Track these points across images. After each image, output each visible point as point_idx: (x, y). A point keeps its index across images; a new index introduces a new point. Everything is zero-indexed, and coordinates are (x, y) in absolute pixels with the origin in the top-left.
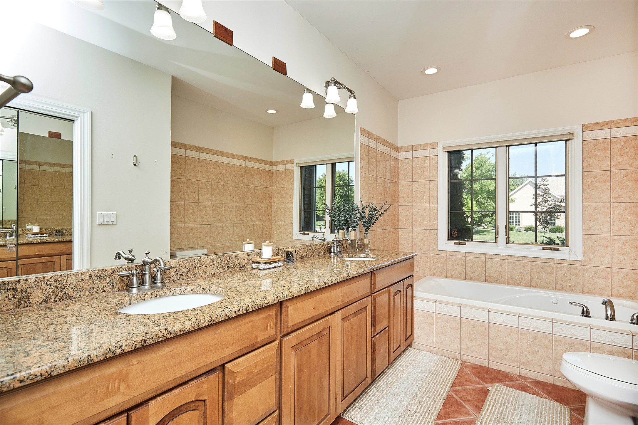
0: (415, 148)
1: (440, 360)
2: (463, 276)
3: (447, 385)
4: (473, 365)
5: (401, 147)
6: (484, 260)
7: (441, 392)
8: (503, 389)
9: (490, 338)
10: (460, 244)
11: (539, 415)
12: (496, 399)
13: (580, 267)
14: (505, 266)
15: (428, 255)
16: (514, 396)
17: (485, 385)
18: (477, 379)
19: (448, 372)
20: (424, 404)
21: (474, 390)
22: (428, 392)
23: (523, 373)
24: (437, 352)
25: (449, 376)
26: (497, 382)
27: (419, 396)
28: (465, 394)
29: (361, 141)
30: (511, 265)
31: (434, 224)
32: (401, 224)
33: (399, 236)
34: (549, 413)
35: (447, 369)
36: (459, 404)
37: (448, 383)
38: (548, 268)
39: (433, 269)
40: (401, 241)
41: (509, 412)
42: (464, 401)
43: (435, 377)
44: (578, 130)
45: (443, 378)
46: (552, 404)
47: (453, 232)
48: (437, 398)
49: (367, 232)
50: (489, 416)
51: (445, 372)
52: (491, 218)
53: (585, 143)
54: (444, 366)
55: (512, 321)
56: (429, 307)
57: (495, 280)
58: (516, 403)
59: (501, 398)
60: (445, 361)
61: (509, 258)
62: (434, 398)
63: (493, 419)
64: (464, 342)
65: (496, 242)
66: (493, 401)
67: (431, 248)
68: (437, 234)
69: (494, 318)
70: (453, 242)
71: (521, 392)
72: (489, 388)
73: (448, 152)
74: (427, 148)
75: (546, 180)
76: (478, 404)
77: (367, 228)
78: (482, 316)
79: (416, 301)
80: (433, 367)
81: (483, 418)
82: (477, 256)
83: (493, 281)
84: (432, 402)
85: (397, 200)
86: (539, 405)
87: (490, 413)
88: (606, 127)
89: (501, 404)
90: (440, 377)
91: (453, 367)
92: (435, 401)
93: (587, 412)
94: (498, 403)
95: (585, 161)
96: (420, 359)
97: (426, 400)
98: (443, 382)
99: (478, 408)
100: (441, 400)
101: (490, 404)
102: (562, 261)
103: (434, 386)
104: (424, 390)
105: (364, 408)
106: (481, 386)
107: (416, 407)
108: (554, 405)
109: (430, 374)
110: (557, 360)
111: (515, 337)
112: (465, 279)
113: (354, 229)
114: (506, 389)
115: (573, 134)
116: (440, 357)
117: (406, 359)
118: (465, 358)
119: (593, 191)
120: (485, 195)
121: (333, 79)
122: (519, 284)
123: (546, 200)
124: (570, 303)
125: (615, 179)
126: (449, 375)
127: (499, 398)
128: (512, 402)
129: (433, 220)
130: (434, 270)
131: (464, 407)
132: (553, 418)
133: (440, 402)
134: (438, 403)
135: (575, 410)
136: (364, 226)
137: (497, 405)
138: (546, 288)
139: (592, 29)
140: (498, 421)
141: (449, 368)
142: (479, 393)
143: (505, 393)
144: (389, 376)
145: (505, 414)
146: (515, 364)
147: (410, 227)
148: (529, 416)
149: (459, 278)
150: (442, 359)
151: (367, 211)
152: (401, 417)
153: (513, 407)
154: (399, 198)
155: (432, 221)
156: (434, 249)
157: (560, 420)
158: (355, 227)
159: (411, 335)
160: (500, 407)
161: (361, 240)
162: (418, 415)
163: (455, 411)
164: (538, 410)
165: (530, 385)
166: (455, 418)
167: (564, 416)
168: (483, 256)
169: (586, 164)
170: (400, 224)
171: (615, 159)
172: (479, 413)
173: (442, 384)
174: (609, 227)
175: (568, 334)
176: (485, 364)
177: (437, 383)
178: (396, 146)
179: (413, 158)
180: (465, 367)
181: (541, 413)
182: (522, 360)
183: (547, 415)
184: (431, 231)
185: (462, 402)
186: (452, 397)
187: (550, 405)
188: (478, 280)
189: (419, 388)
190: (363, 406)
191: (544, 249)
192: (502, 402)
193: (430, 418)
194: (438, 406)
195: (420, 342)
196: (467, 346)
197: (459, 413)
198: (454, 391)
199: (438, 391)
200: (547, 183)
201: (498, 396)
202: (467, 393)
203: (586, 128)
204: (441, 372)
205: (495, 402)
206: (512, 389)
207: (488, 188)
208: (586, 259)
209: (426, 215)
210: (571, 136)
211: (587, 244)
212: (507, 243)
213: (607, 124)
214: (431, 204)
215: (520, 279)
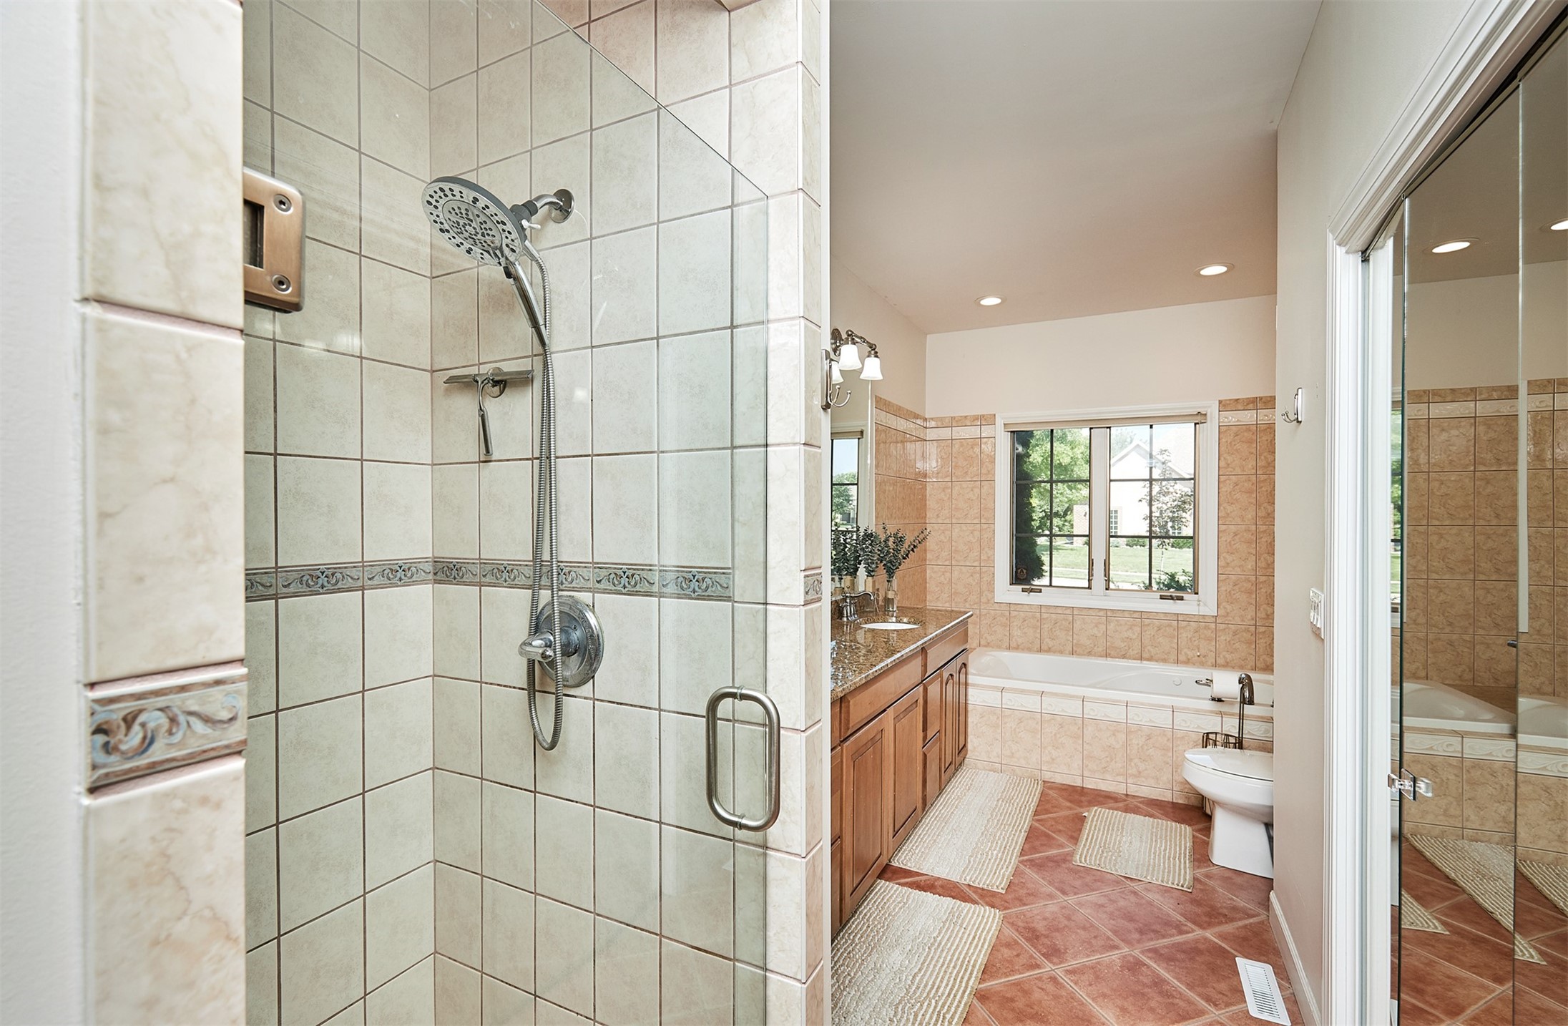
0: (957, 421)
1: (1010, 781)
2: (1037, 646)
3: (1027, 814)
4: (1061, 786)
5: (931, 419)
6: (1070, 617)
7: (1020, 823)
8: (1104, 814)
9: (1085, 742)
10: (1031, 590)
11: (1154, 840)
12: (1096, 826)
13: (1213, 626)
14: (1102, 627)
15: (978, 612)
16: (1119, 821)
17: (1079, 810)
18: (1068, 804)
19: (1025, 797)
20: (999, 839)
21: (1066, 817)
22: (1002, 824)
23: (1133, 790)
24: (1004, 771)
25: (1027, 802)
26: (1095, 806)
27: (990, 830)
28: (1053, 823)
30: (1112, 624)
31: (989, 557)
32: (931, 557)
33: (928, 578)
34: (1166, 836)
35: (1023, 792)
36: (1048, 836)
37: (1028, 811)
38: (1167, 628)
39: (986, 635)
40: (931, 586)
41: (1115, 839)
42: (1054, 832)
43: (1008, 805)
44: (1213, 411)
45: (1020, 805)
46: (1169, 825)
47: (1019, 571)
48: (1016, 831)
49: (891, 580)
50: (1090, 846)
51: (1021, 798)
52: (1063, 519)
53: (1222, 429)
54: (1018, 789)
55: (1117, 714)
56: (993, 699)
57: (1088, 651)
58: (1123, 828)
59: (1103, 824)
60: (1019, 783)
61: (1109, 614)
62: (1012, 831)
63: (1096, 850)
64: (1047, 751)
65: (1089, 588)
66: (1093, 828)
67: (984, 600)
68: (994, 574)
69: (1093, 711)
70: (1020, 587)
71: (1128, 815)
72: (1085, 814)
73: (1012, 432)
74: (977, 422)
75: (1167, 453)
76: (1073, 834)
77: (890, 573)
78: (1073, 709)
79: (970, 691)
80: (1003, 792)
81: (1083, 849)
82: (1059, 611)
83: (1085, 653)
84: (1010, 836)
85: (924, 515)
86: (1153, 828)
87: (1091, 842)
88: (1251, 406)
89: (1103, 832)
90: (1015, 804)
91: (1032, 791)
92: (1014, 835)
93: (1213, 830)
94: (1099, 830)
95: (1222, 459)
96: (980, 782)
97: (1001, 834)
98: (1020, 810)
99: (1075, 839)
100: (1023, 833)
101: (1089, 832)
102: (1188, 617)
103: (1009, 816)
104: (995, 823)
105: (917, 851)
106: (1075, 811)
107: (989, 844)
108: (1172, 826)
109: (1000, 802)
110: (1177, 766)
111: (1122, 737)
112: (1040, 650)
113: (873, 574)
114: (1109, 813)
115: (1205, 415)
116: (1010, 778)
117: (960, 783)
118: (1048, 776)
119: (1232, 507)
121: (850, 333)
122: (1124, 656)
123: (1166, 490)
124: (1196, 682)
125: (1263, 489)
126: (1028, 800)
127: (1101, 824)
128: (1118, 827)
129: (986, 549)
130: (989, 637)
131: (1054, 838)
132: (1171, 841)
133: (1022, 836)
134: (1019, 836)
135: (1199, 831)
137: (1098, 833)
138: (1165, 661)
139: (1231, 268)
140: (1103, 852)
141: (1026, 792)
142: (1073, 820)
143: (1107, 818)
144: (941, 808)
145: (1110, 842)
146: (1121, 779)
147: (947, 563)
148: (1141, 841)
149: (1029, 649)
150: (1014, 781)
151: (891, 543)
152: (971, 856)
153: (1119, 833)
154: (927, 510)
155: (984, 552)
156: (988, 600)
157: (1180, 842)
158: (873, 571)
159: (964, 745)
160: (1103, 834)
162: (995, 852)
163: (1042, 845)
164: (1152, 834)
165: (1141, 806)
166: (1044, 852)
167: (1185, 838)
168: (1068, 611)
169: (1222, 464)
170: (929, 556)
171: (1262, 457)
172: (1076, 844)
173: (1020, 812)
174: (1254, 563)
175: (1193, 728)
176: (1079, 783)
177: (1013, 812)
179: (952, 439)
180: (1050, 788)
181: (1156, 836)
182: (1129, 772)
183: (1163, 838)
184: (984, 569)
185: (1051, 833)
186: (1036, 828)
187: (1167, 826)
188: (1061, 652)
189: (988, 821)
190: (914, 848)
191: (1162, 597)
192: (1104, 828)
193: (1012, 854)
194: (1020, 840)
195: (977, 756)
196: (1051, 758)
197: (1050, 847)
198: (1038, 820)
199: (1016, 822)
200: (1168, 458)
201: (1099, 822)
202: (1056, 822)
203: (1224, 406)
204: (1015, 798)
205: (1095, 829)
206: (1116, 812)
207: (1059, 460)
208: (1222, 612)
209: (974, 541)
210: (1203, 417)
211: (1223, 589)
212: (1107, 589)
213: (1253, 402)
214: (983, 521)
215: (1127, 648)
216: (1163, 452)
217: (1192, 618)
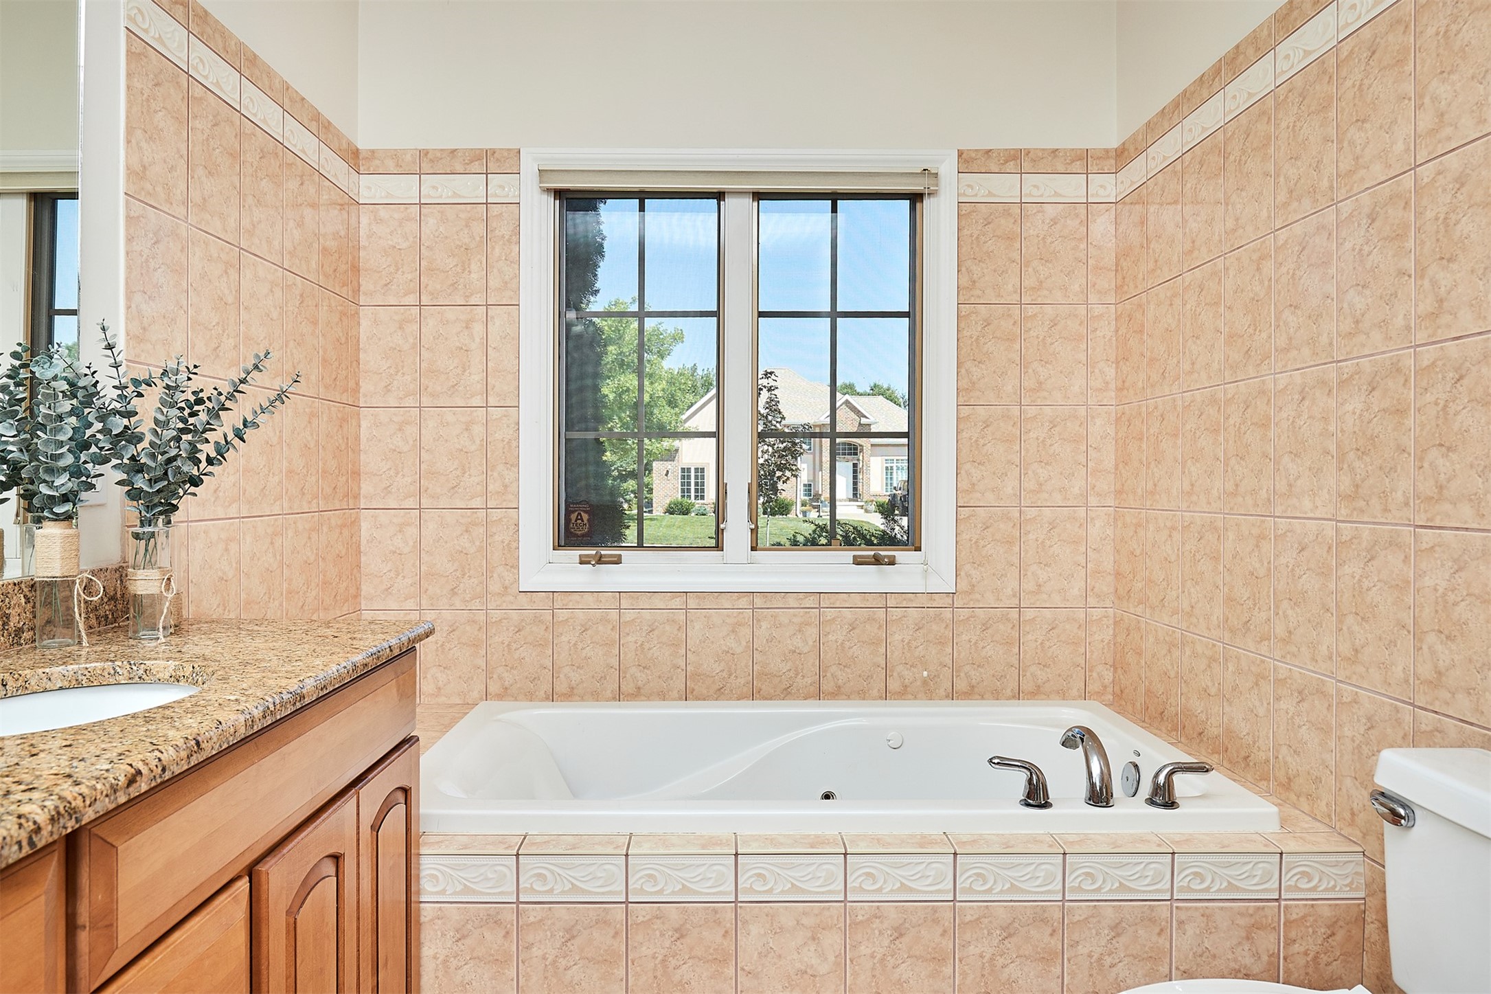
0: (432, 161)
2: (611, 686)
5: (373, 151)
6: (681, 616)
9: (743, 969)
10: (600, 560)
13: (948, 613)
14: (745, 632)
15: (481, 617)
29: (131, 19)
30: (764, 625)
31: (506, 487)
32: (372, 489)
33: (364, 542)
38: (867, 625)
39: (501, 670)
40: (372, 561)
44: (947, 168)
49: (147, 529)
53: (965, 211)
55: (823, 879)
56: (491, 880)
57: (715, 686)
61: (759, 602)
65: (718, 547)
67: (495, 587)
68: (517, 525)
70: (575, 554)
73: (559, 194)
74: (476, 167)
77: (155, 504)
78: (712, 878)
82: (658, 602)
83: (709, 691)
85: (352, 384)
88: (1011, 166)
102: (904, 599)
111: (832, 940)
112: (619, 696)
115: (936, 176)
119: (982, 369)
120: (629, 416)
122: (787, 693)
125: (1032, 333)
129: (501, 467)
130: (506, 675)
136: (135, 494)
138: (862, 694)
147: (410, 503)
149: (596, 696)
151: (148, 407)
154: (360, 373)
155: (495, 474)
156: (506, 588)
161: (121, 573)
168: (677, 602)
169: (964, 280)
170: (366, 487)
171: (1030, 270)
174: (1017, 482)
178: (349, 143)
179: (420, 204)
184: (496, 515)
188: (662, 696)
191: (858, 561)
203: (968, 162)
208: (964, 585)
209: (473, 448)
210: (932, 181)
211: (965, 536)
212: (753, 549)
213: (1014, 158)
214: (492, 402)
215: (792, 674)
216: (768, 375)
217: (911, 600)
